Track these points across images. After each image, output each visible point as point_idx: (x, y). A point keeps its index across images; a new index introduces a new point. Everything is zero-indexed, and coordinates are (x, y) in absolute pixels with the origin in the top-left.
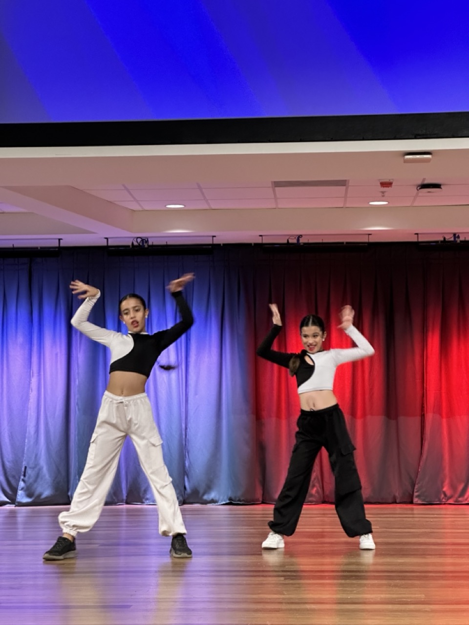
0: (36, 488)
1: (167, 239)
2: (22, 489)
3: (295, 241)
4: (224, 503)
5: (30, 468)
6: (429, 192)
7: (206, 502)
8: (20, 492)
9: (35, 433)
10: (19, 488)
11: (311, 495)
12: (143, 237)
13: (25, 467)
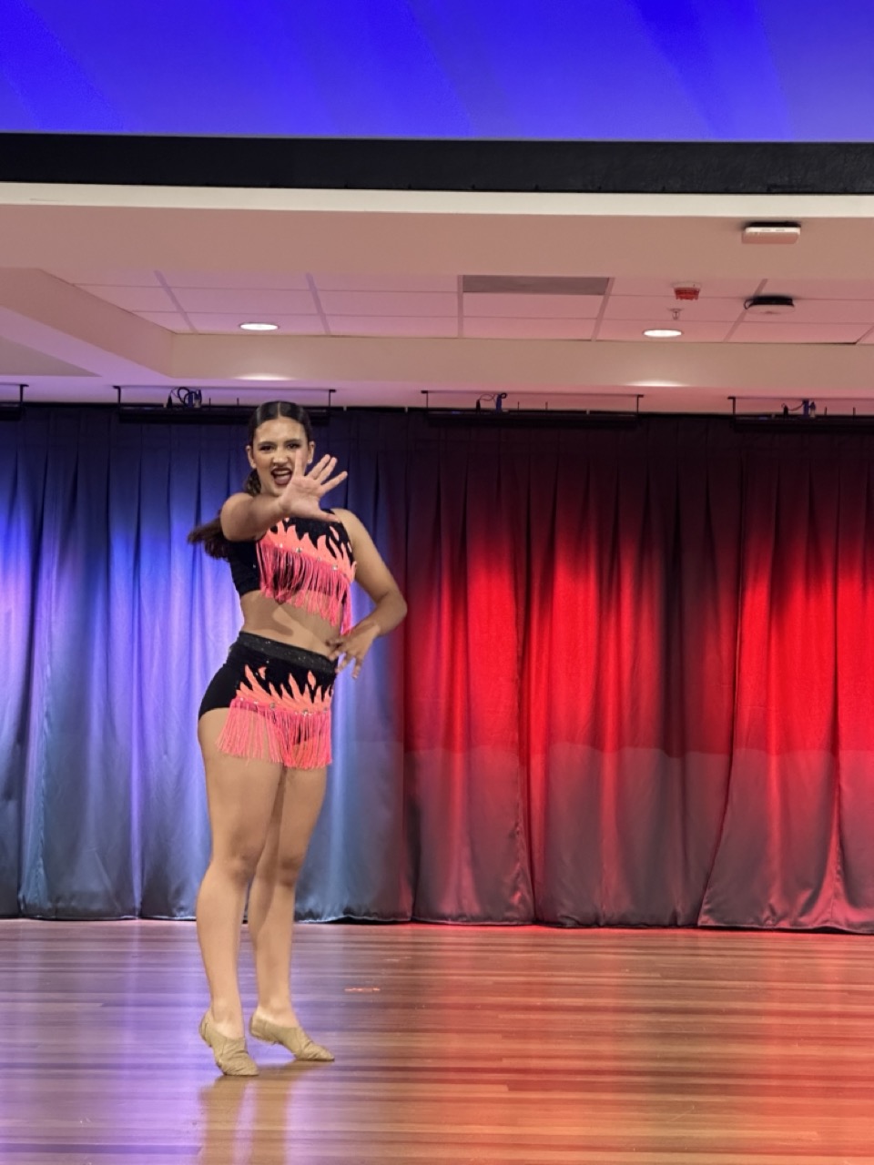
1: (240, 394)
3: (492, 405)
4: (335, 918)
6: (769, 312)
11: (510, 907)
12: (192, 388)
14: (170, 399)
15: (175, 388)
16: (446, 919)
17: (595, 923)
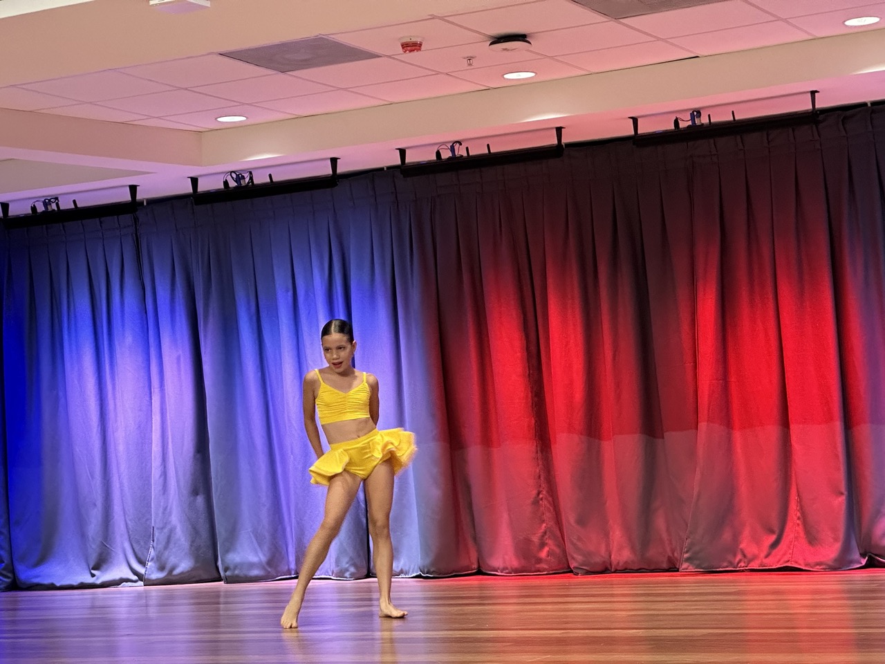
1: (270, 171)
2: (152, 559)
3: (449, 154)
4: (414, 575)
5: (158, 529)
6: (507, 50)
8: (150, 565)
9: (161, 476)
10: (149, 558)
11: (539, 561)
13: (153, 527)
14: (225, 182)
15: (228, 172)
16: (497, 571)
17: (606, 570)
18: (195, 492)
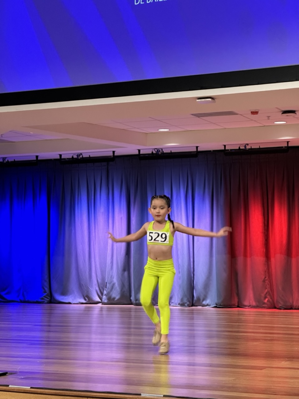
0: (111, 295)
1: (171, 149)
2: (105, 295)
3: (243, 148)
4: (213, 306)
5: (108, 283)
6: (288, 116)
7: (204, 306)
8: (104, 297)
9: (111, 263)
10: (104, 294)
11: (264, 303)
12: (158, 148)
13: (106, 283)
14: (152, 152)
15: (153, 149)
16: (246, 307)
17: (291, 308)
18: (124, 270)
